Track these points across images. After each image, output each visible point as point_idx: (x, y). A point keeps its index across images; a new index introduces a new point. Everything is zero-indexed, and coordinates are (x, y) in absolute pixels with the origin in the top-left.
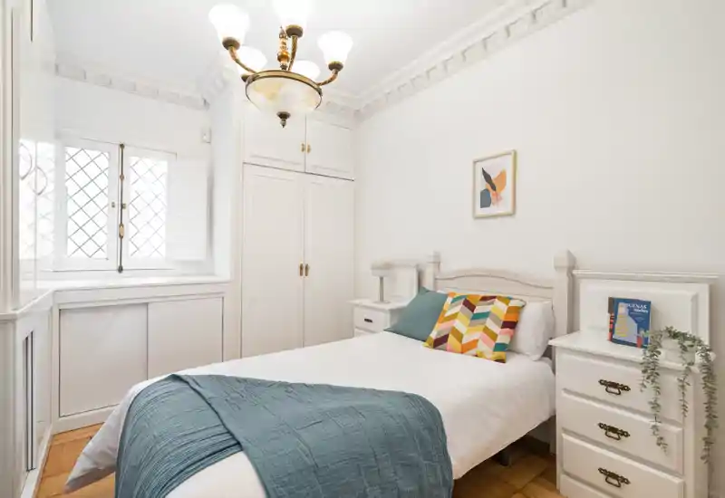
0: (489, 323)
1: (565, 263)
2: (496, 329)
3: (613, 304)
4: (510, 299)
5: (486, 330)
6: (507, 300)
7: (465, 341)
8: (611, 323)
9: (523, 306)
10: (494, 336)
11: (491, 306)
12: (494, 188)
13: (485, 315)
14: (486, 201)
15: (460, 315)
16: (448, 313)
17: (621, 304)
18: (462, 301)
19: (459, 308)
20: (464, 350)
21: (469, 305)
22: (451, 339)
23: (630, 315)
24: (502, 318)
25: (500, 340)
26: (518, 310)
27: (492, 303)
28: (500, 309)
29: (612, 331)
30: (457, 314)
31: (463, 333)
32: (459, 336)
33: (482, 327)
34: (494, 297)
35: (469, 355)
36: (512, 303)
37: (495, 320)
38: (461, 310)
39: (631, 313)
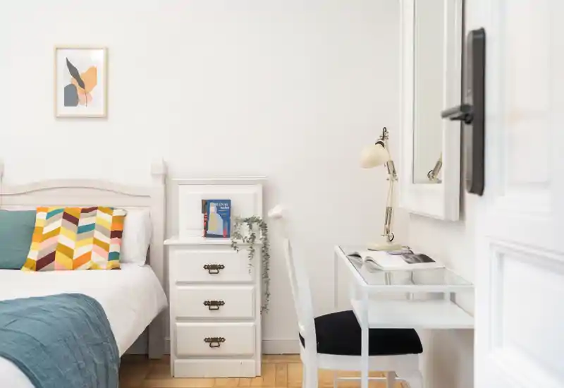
0: (97, 234)
1: (161, 171)
2: (107, 240)
3: (206, 205)
4: (113, 209)
5: (96, 242)
6: (109, 210)
7: (76, 256)
8: (205, 221)
9: (125, 216)
10: (106, 247)
11: (94, 218)
12: (82, 85)
13: (90, 227)
14: (71, 98)
15: (63, 230)
16: (46, 230)
17: (211, 204)
18: (62, 214)
19: (59, 222)
20: (77, 265)
21: (70, 218)
22: (59, 256)
23: (218, 212)
24: (109, 228)
25: (111, 250)
26: (120, 220)
27: (95, 215)
28: (105, 220)
29: (206, 228)
30: (59, 229)
31: (73, 248)
32: (68, 252)
33: (91, 240)
34: (96, 208)
35: (83, 269)
36: (116, 213)
37: (103, 231)
38: (62, 225)
39: (219, 210)
